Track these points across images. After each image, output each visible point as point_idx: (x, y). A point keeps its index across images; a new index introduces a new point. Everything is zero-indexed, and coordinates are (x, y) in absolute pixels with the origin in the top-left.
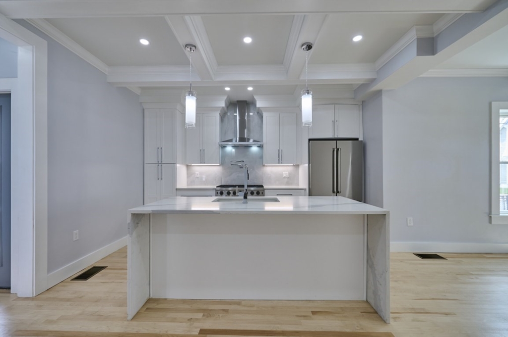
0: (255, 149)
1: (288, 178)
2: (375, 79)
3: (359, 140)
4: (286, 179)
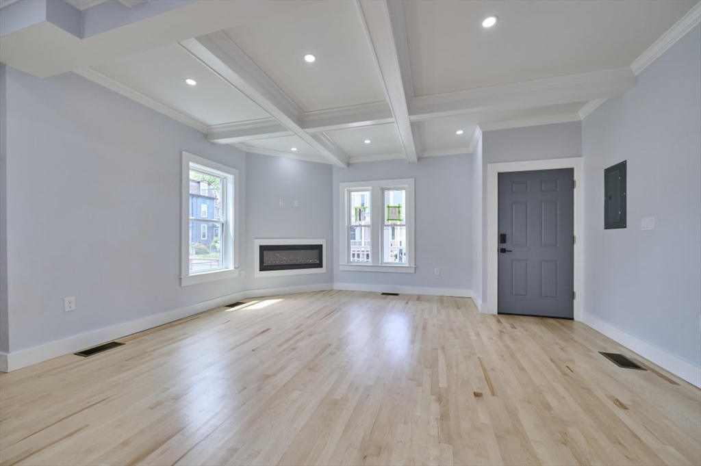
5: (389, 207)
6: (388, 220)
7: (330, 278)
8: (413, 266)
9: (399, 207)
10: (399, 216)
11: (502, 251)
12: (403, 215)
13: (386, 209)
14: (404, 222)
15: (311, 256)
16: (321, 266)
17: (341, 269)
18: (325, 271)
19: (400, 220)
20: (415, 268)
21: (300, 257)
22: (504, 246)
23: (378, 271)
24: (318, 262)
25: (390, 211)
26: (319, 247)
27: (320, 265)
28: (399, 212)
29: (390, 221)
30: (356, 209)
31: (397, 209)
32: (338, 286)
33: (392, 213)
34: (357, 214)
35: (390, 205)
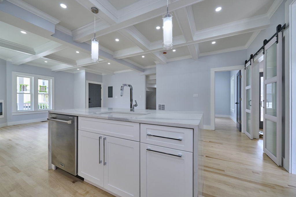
5: (40, 86)
6: (40, 92)
7: (5, 120)
10: (46, 91)
11: (89, 102)
14: (47, 93)
16: (2, 114)
18: (3, 117)
19: (46, 92)
22: (90, 101)
25: (41, 88)
26: (1, 104)
29: (41, 92)
30: (21, 85)
31: (45, 88)
32: (9, 124)
34: (21, 88)
35: (41, 86)
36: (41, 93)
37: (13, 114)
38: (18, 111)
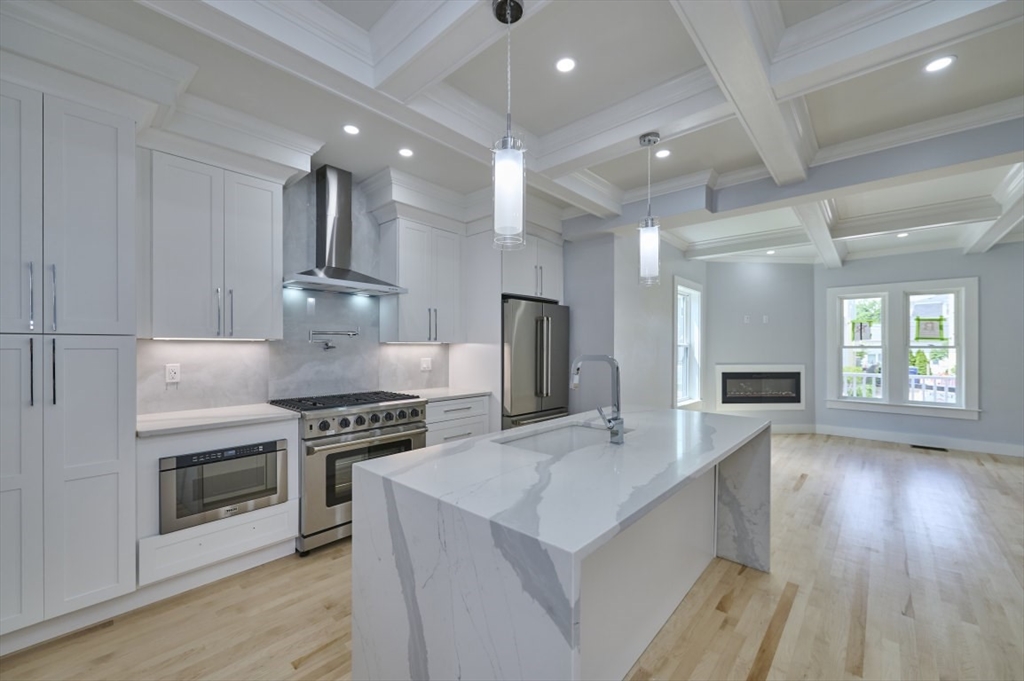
0: (360, 301)
1: (430, 371)
2: (618, 216)
3: (561, 304)
4: (426, 375)
5: (918, 320)
6: (917, 339)
7: (810, 417)
8: (976, 409)
9: (940, 320)
10: (941, 334)
12: (949, 331)
13: (913, 323)
14: (951, 342)
15: (784, 387)
16: (799, 401)
17: (828, 406)
19: (942, 339)
20: (979, 413)
21: (767, 388)
23: (899, 413)
24: (794, 395)
25: (922, 326)
26: (796, 376)
27: (797, 400)
28: (941, 328)
29: (920, 341)
30: (854, 324)
31: (937, 323)
32: (821, 428)
33: (925, 329)
34: (856, 330)
35: (921, 318)
36: (922, 343)
37: (829, 405)
38: (845, 397)
